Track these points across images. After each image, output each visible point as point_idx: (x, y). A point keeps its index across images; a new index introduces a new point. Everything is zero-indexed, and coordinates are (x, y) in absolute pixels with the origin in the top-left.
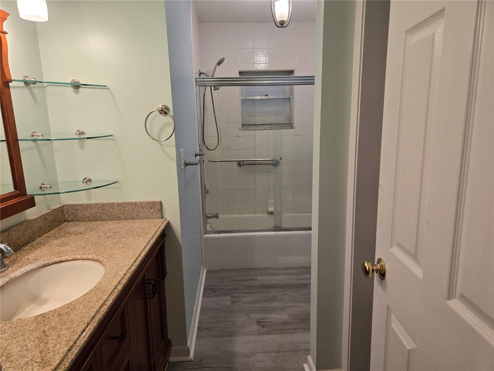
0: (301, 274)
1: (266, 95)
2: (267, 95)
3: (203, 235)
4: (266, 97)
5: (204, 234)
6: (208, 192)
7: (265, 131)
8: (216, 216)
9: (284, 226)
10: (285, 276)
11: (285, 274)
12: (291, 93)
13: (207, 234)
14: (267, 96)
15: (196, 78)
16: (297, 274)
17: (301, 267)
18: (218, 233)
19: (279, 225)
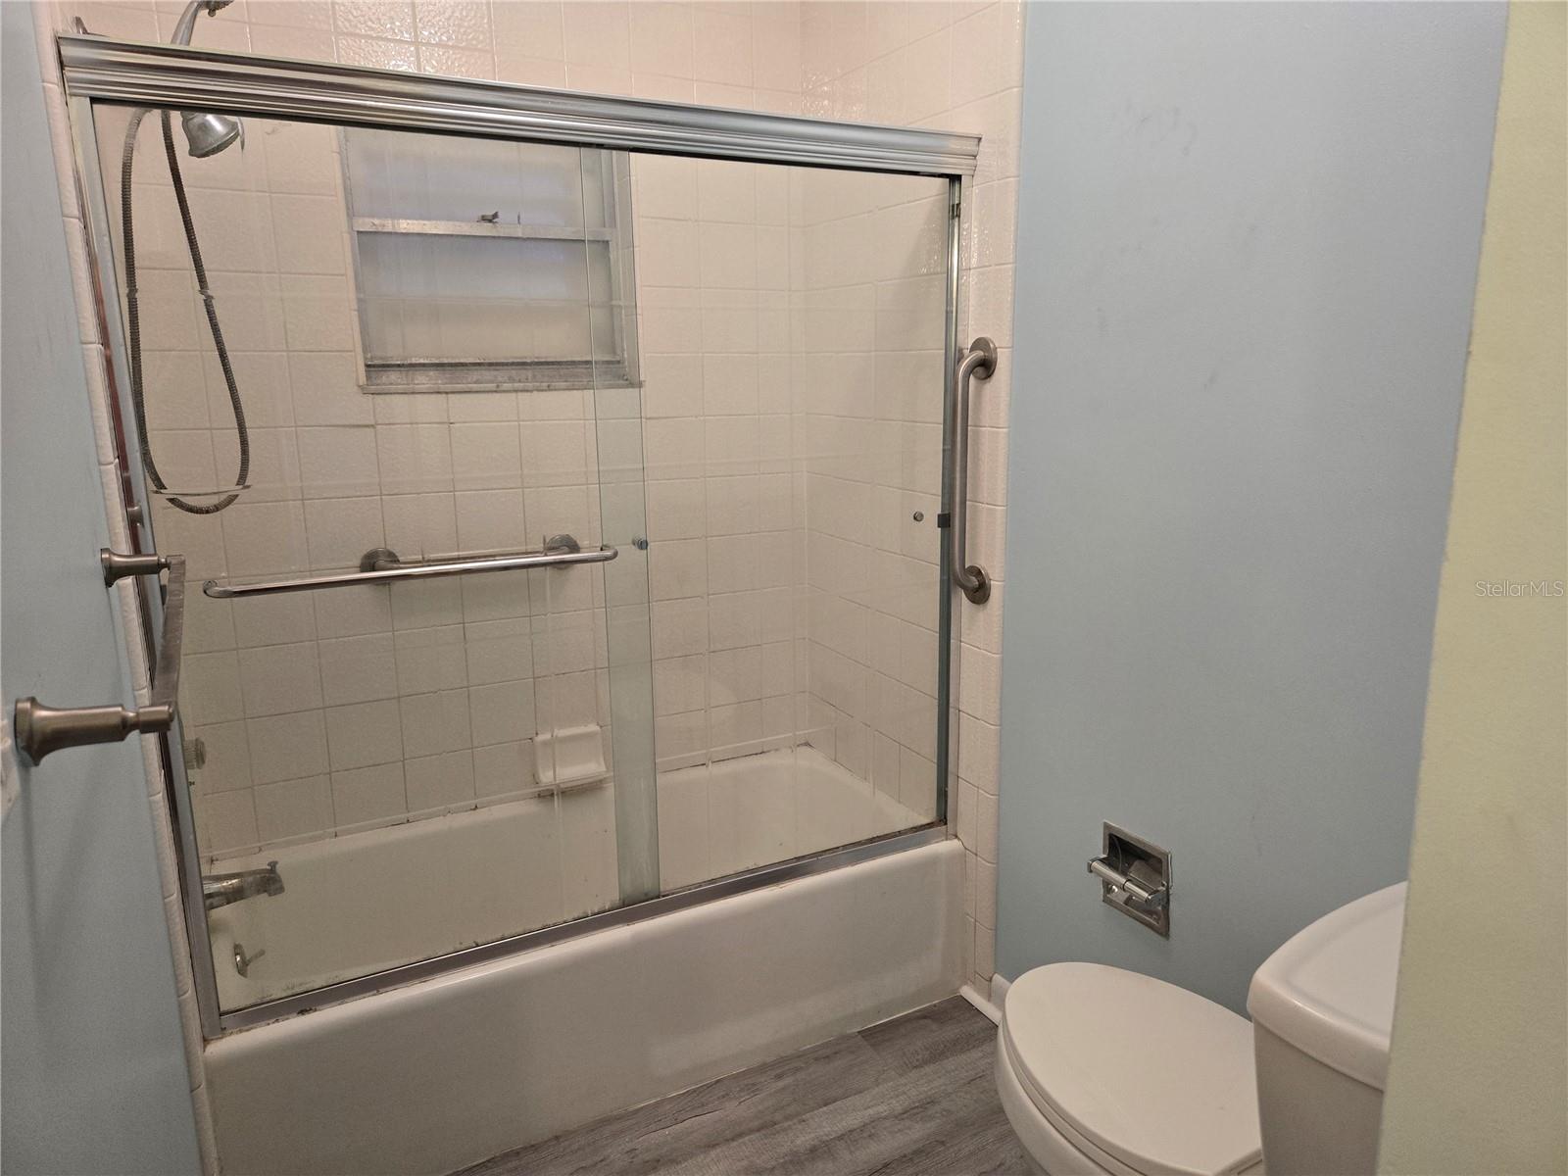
0: (787, 1118)
1: (484, 219)
2: (495, 216)
3: (199, 1049)
4: (485, 229)
5: (206, 1041)
6: (200, 758)
7: (497, 395)
8: (269, 882)
9: (673, 879)
10: (713, 1153)
11: (712, 1146)
12: (614, 206)
13: (223, 1031)
14: (490, 221)
15: (59, 41)
16: (767, 1126)
17: (763, 1068)
18: (302, 1012)
19: (647, 885)
